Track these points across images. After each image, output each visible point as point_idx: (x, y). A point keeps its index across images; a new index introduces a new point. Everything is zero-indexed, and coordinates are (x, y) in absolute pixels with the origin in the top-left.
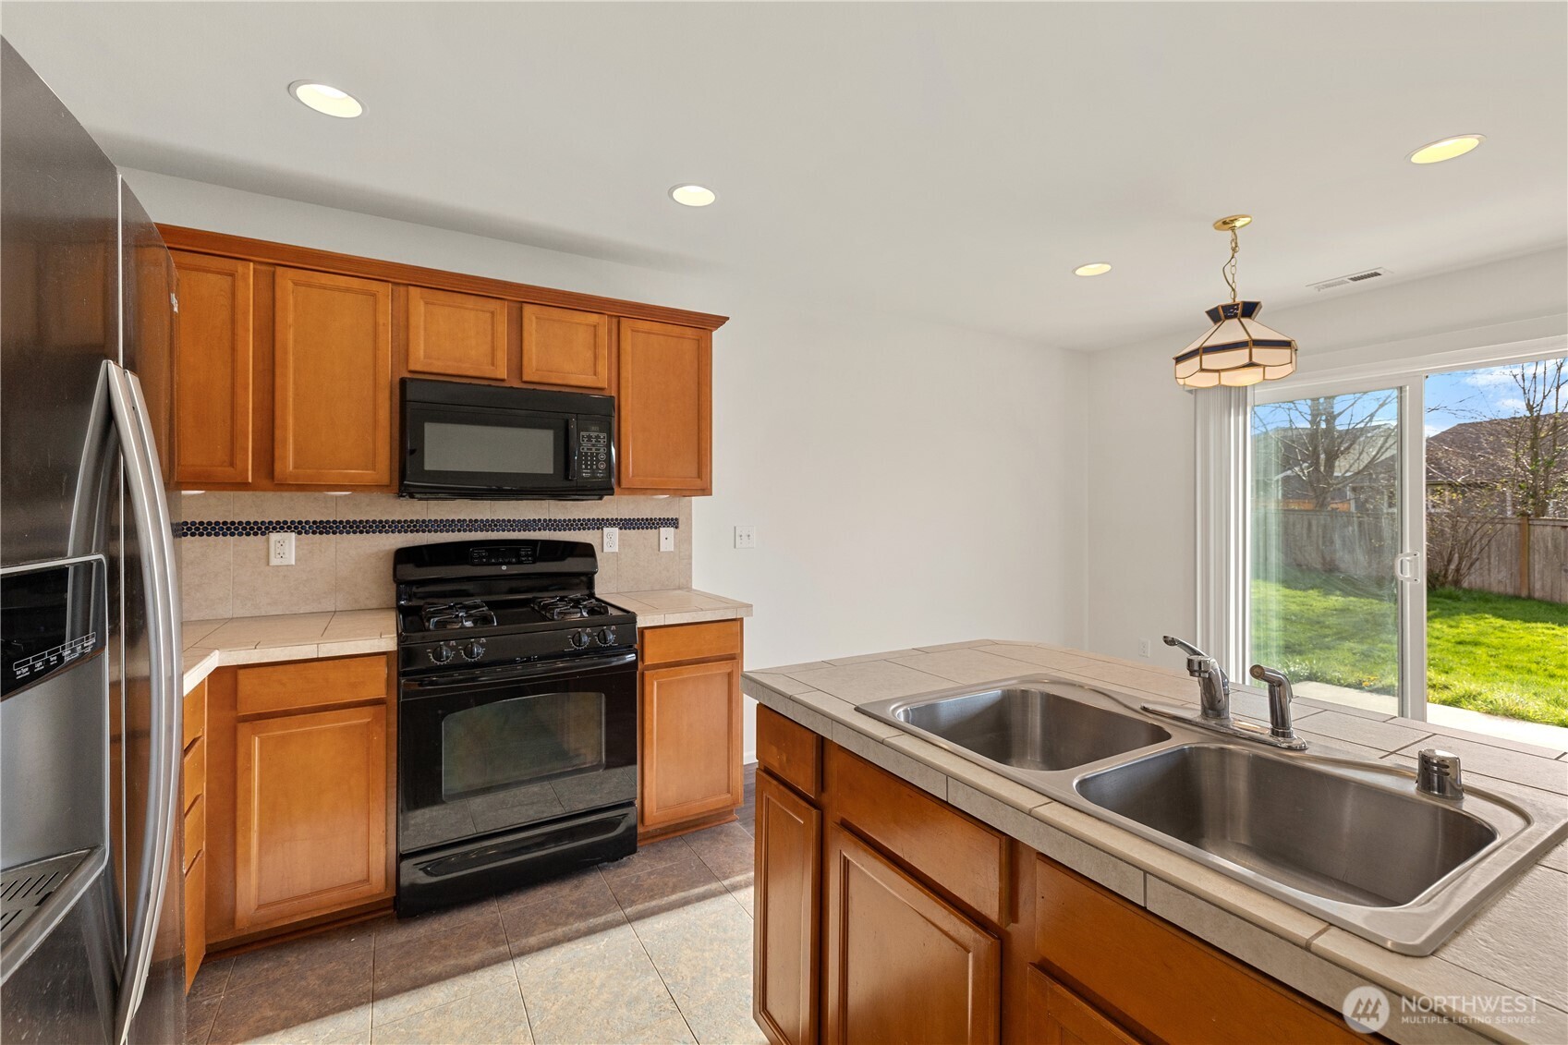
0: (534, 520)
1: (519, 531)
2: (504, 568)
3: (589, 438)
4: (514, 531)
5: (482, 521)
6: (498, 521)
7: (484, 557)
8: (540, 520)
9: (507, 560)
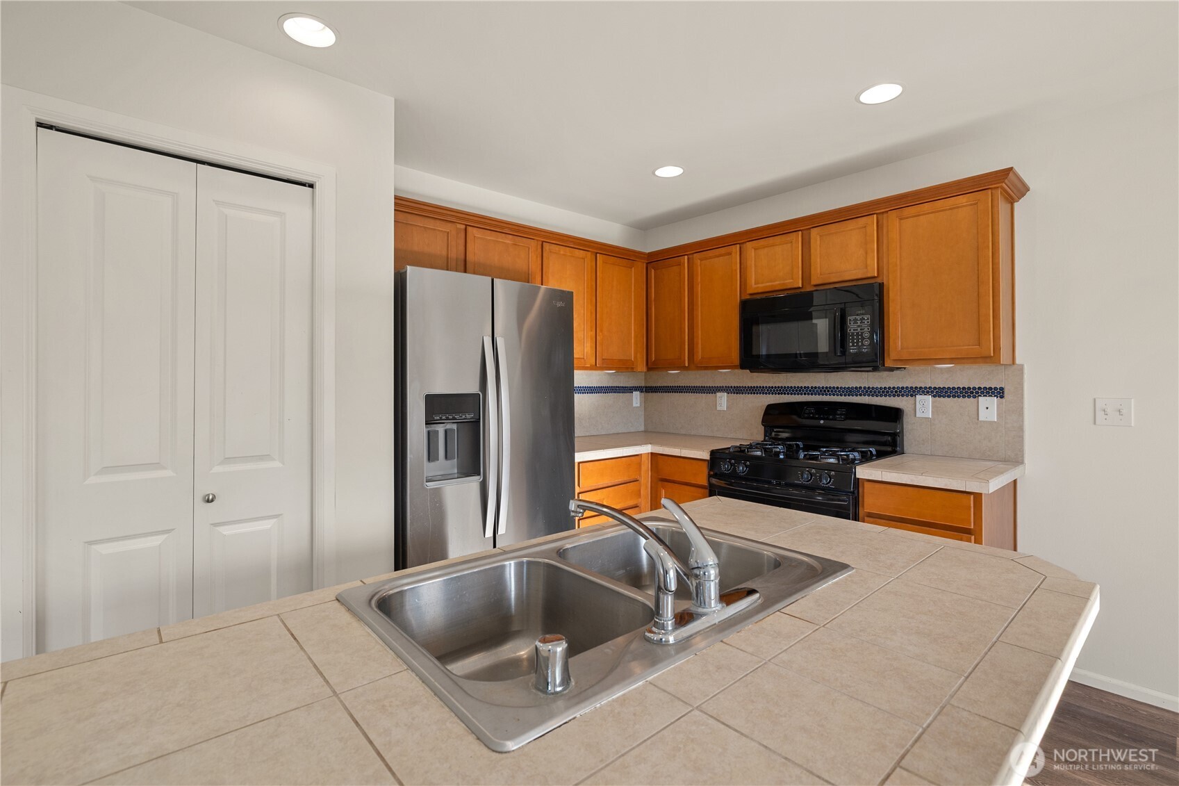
0: (856, 388)
1: (845, 395)
2: (822, 422)
3: (855, 320)
4: (841, 395)
5: (819, 387)
6: (830, 388)
7: (812, 413)
8: (860, 388)
9: (826, 417)
